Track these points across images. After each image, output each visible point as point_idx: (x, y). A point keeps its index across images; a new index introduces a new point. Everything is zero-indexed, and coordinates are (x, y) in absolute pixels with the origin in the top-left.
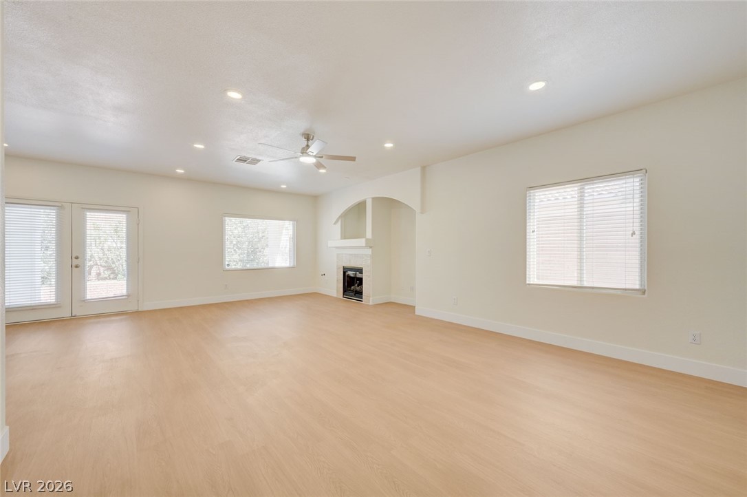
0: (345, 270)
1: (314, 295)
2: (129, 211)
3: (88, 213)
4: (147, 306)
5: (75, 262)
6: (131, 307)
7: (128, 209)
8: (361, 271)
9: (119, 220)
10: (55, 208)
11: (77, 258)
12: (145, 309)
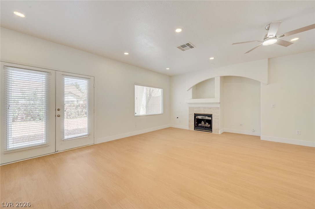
0: (196, 115)
1: (170, 129)
2: (89, 78)
3: (65, 79)
4: (99, 141)
5: (58, 113)
6: (90, 143)
7: (89, 77)
8: (210, 116)
9: (83, 84)
10: (46, 73)
11: (58, 110)
12: (98, 142)
